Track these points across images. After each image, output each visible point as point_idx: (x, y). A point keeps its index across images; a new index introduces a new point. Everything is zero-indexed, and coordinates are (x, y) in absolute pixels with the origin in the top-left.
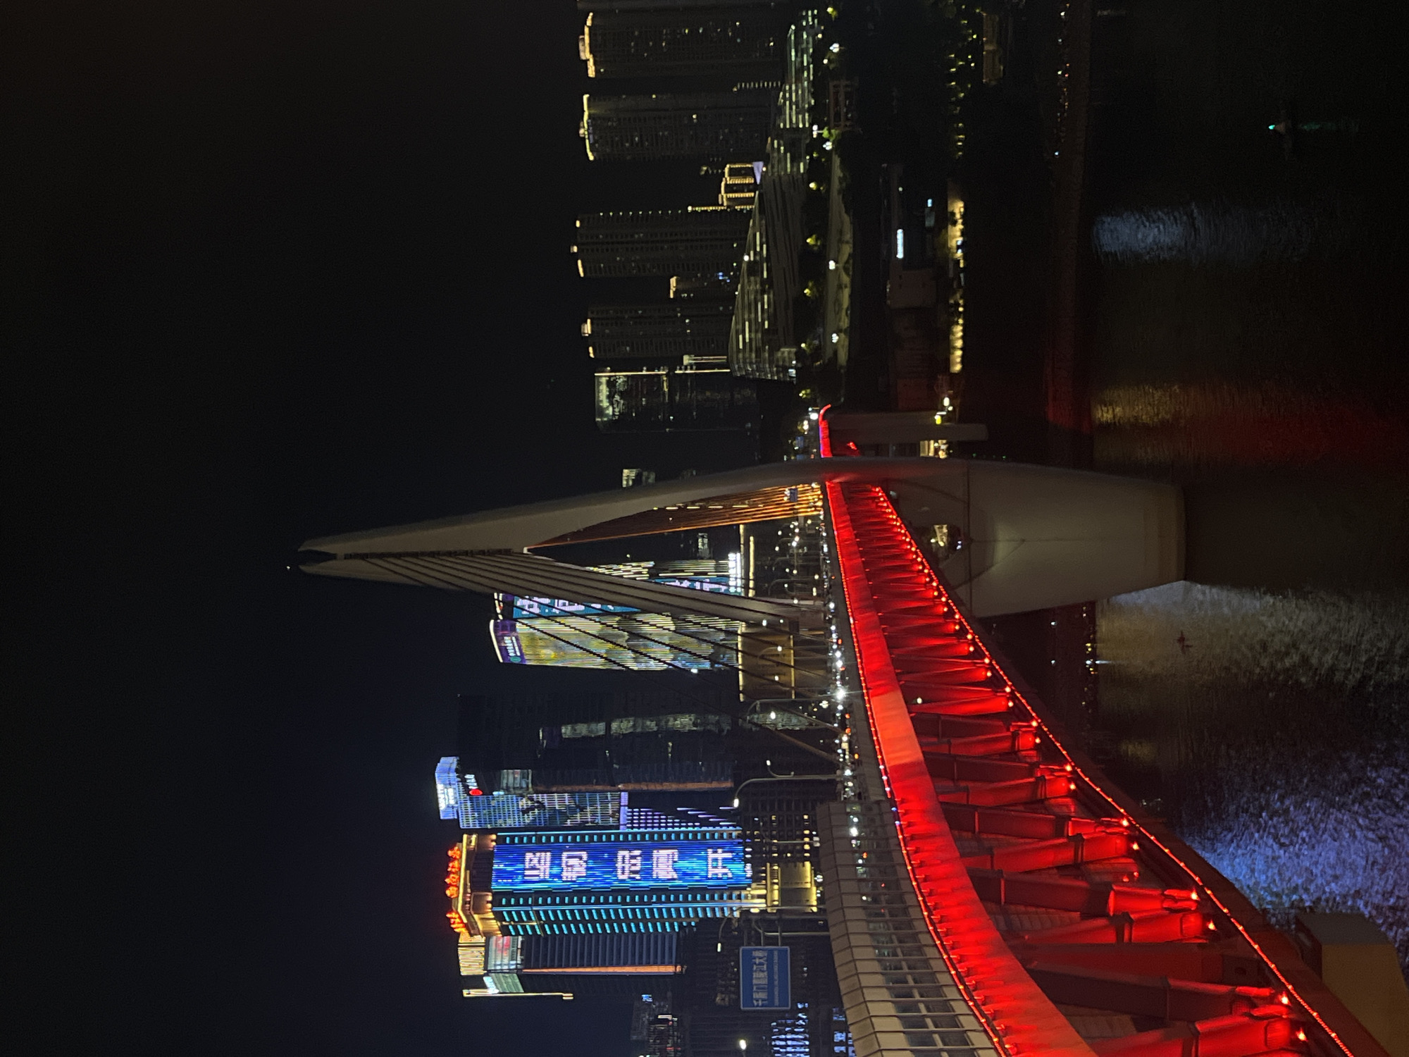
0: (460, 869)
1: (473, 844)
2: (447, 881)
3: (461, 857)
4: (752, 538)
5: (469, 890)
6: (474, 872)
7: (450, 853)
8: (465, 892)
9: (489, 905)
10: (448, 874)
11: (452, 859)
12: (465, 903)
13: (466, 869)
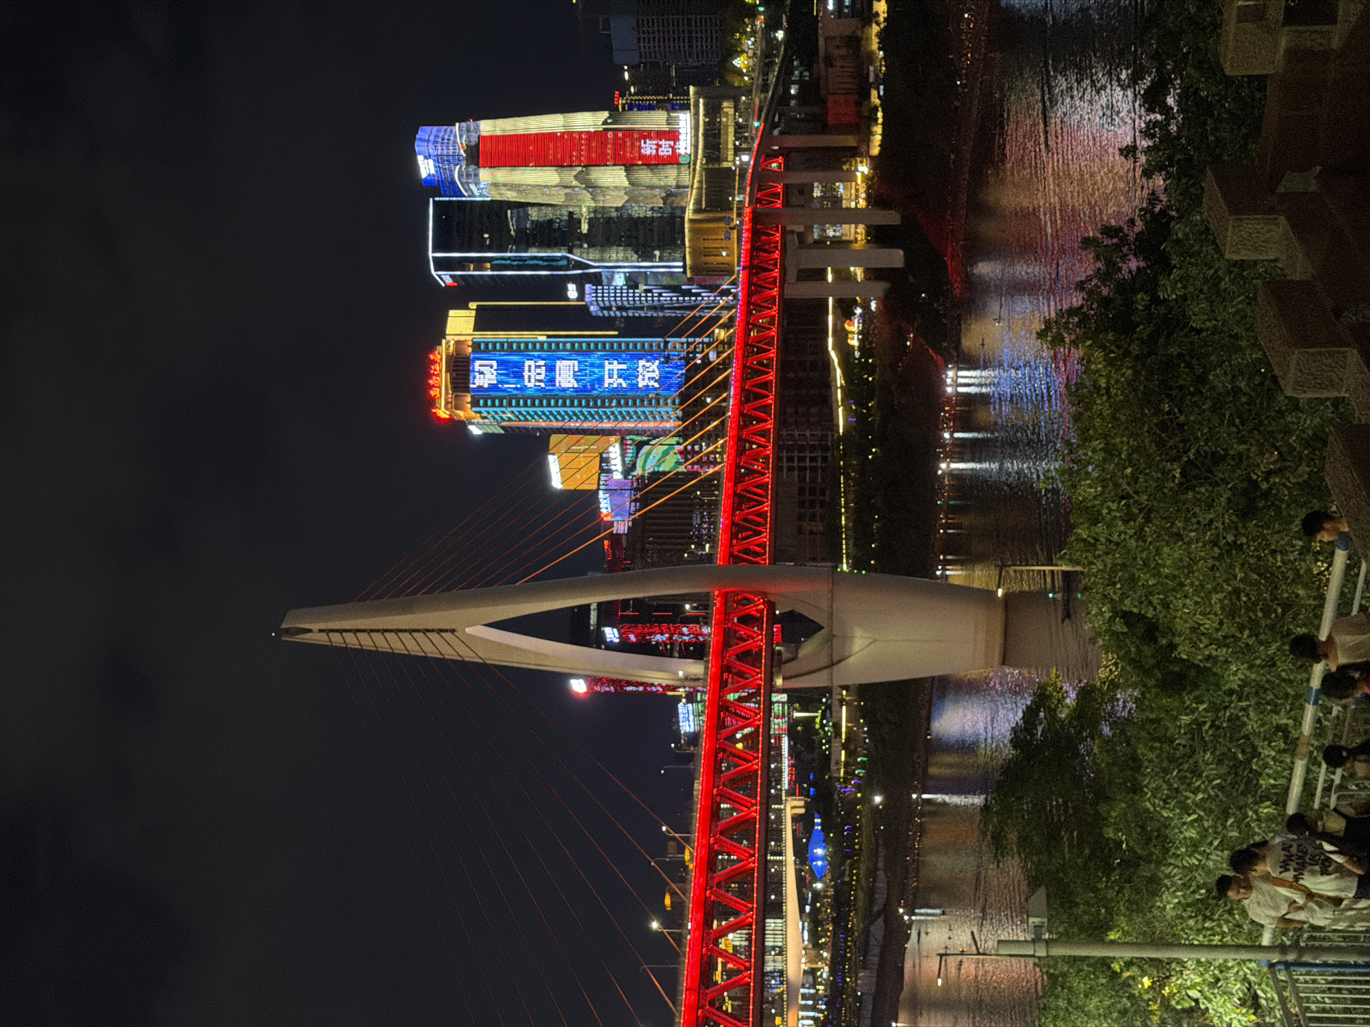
0: (440, 370)
1: (451, 348)
2: (431, 382)
3: (441, 359)
4: (701, 100)
5: (450, 392)
6: (454, 375)
7: (432, 357)
8: (447, 393)
9: (469, 405)
10: (430, 376)
11: (434, 362)
12: (447, 403)
13: (446, 372)
